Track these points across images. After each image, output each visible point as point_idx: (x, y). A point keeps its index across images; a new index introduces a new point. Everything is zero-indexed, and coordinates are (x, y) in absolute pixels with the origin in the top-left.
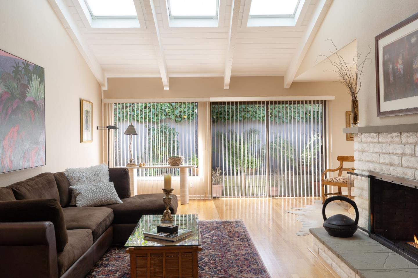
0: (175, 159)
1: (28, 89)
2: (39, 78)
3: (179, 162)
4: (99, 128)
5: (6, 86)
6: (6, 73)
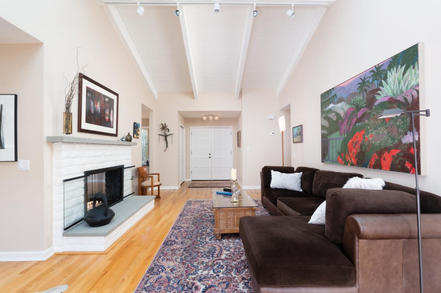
1: (379, 92)
5: (351, 104)
6: (351, 94)
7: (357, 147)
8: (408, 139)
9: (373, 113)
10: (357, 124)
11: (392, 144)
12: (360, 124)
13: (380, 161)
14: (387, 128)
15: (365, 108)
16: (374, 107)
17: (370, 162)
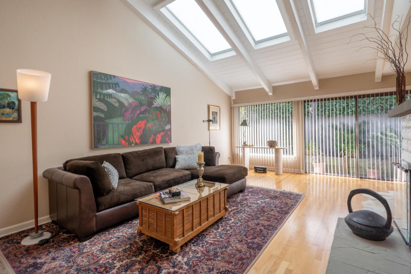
0: (271, 142)
1: (155, 100)
2: (165, 93)
3: (274, 145)
4: (204, 121)
5: (135, 99)
6: (135, 91)
7: (140, 131)
8: (167, 127)
9: (152, 111)
10: (141, 115)
11: (161, 129)
12: (142, 115)
13: (155, 139)
14: (159, 121)
15: (147, 107)
16: (152, 108)
17: (150, 141)
